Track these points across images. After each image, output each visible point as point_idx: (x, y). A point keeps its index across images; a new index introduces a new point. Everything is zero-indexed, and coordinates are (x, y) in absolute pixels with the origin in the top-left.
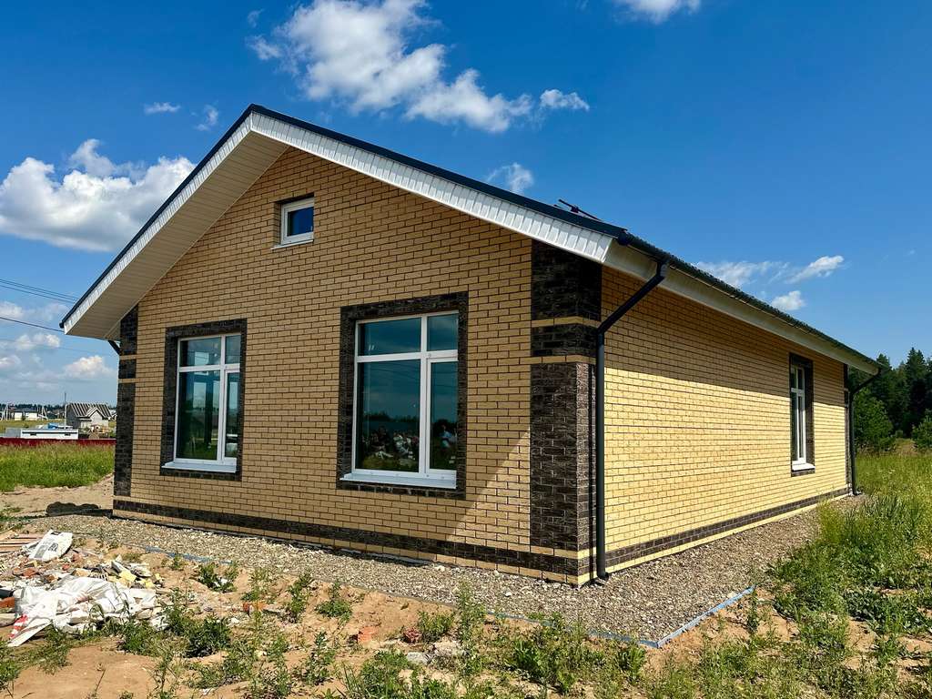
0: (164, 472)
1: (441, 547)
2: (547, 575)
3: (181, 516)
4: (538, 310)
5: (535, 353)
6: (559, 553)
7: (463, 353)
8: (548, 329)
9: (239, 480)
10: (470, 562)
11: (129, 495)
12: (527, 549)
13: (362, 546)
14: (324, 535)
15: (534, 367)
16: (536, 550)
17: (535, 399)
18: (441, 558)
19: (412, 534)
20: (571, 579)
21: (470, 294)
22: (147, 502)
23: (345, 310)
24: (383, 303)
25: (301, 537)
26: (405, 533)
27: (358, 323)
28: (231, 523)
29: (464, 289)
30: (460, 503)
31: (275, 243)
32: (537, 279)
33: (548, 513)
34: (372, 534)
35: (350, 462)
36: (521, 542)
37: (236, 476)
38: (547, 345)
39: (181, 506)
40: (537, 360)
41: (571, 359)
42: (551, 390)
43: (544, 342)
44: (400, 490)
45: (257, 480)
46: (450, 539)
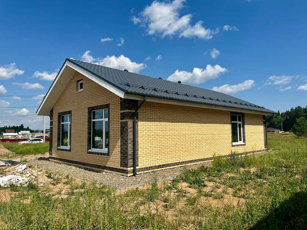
0: (58, 149)
1: (105, 168)
2: (123, 174)
3: (61, 161)
4: (122, 108)
5: (121, 119)
6: (125, 168)
7: (109, 119)
8: (123, 113)
9: (71, 151)
10: (110, 171)
11: (52, 155)
12: (119, 168)
13: (91, 168)
14: (85, 165)
15: (121, 122)
16: (122, 168)
17: (121, 130)
18: (105, 170)
19: (100, 165)
20: (126, 175)
21: (110, 104)
22: (55, 157)
23: (89, 108)
24: (95, 106)
25: (81, 166)
26: (99, 164)
27: (92, 111)
28: (69, 162)
29: (109, 103)
30: (109, 157)
31: (77, 91)
32: (121, 101)
33: (123, 159)
34: (93, 165)
35: (91, 147)
36: (118, 166)
37: (70, 150)
38: (123, 117)
39: (61, 158)
40: (121, 121)
41: (127, 120)
42: (124, 128)
43: (123, 116)
44: (98, 154)
45: (74, 151)
46: (107, 166)
